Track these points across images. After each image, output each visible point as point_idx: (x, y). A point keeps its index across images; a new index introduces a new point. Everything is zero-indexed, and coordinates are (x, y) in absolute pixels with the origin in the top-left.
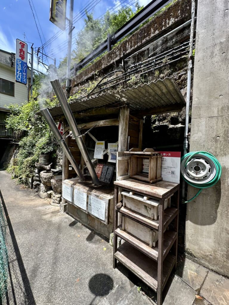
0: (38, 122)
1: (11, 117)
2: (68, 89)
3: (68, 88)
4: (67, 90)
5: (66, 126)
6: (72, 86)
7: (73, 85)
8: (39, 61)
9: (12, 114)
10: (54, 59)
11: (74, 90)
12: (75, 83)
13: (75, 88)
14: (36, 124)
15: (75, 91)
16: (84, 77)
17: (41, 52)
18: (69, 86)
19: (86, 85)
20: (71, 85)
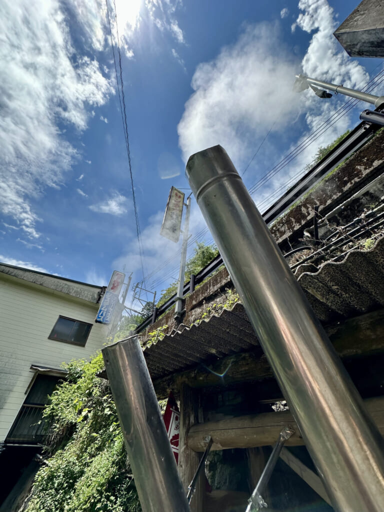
0: (105, 398)
1: (62, 387)
2: (179, 316)
3: (179, 313)
4: (176, 319)
5: (192, 420)
6: (187, 309)
7: (190, 307)
8: (135, 298)
9: (66, 381)
10: (154, 292)
11: (192, 315)
12: (194, 303)
13: (193, 311)
14: (101, 403)
15: (194, 316)
16: (211, 287)
17: (140, 287)
18: (180, 311)
19: (218, 300)
20: (184, 308)
